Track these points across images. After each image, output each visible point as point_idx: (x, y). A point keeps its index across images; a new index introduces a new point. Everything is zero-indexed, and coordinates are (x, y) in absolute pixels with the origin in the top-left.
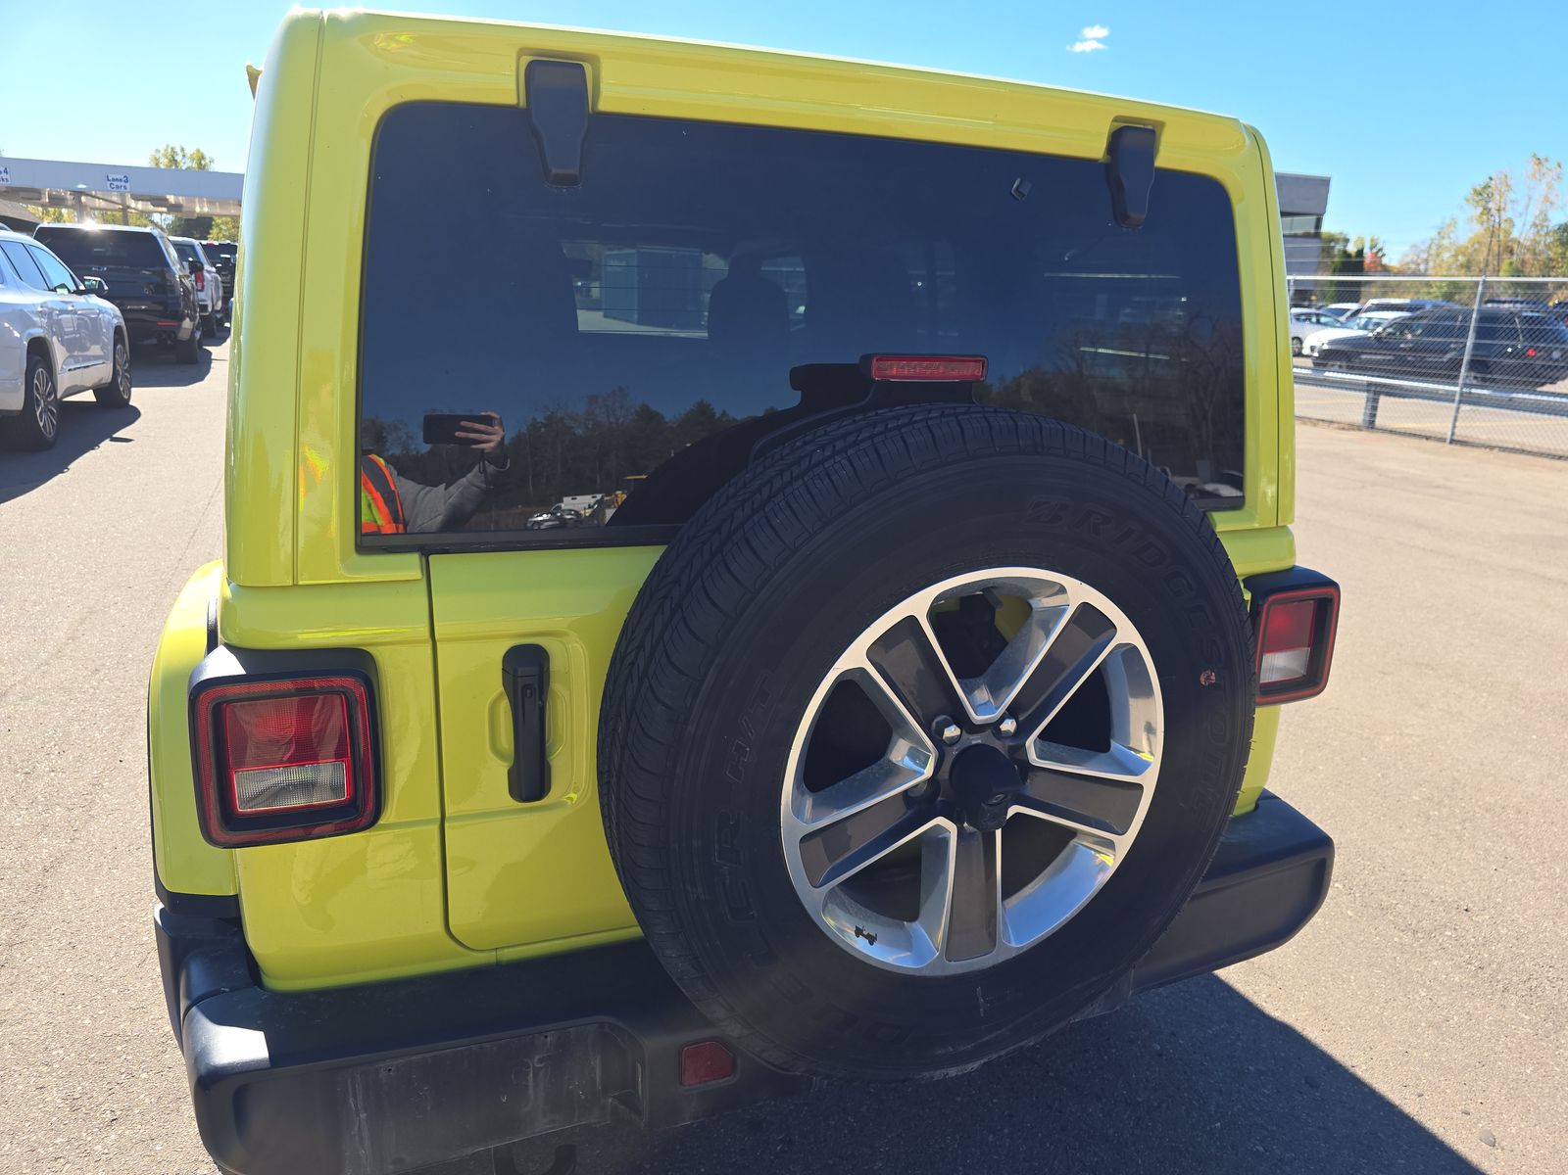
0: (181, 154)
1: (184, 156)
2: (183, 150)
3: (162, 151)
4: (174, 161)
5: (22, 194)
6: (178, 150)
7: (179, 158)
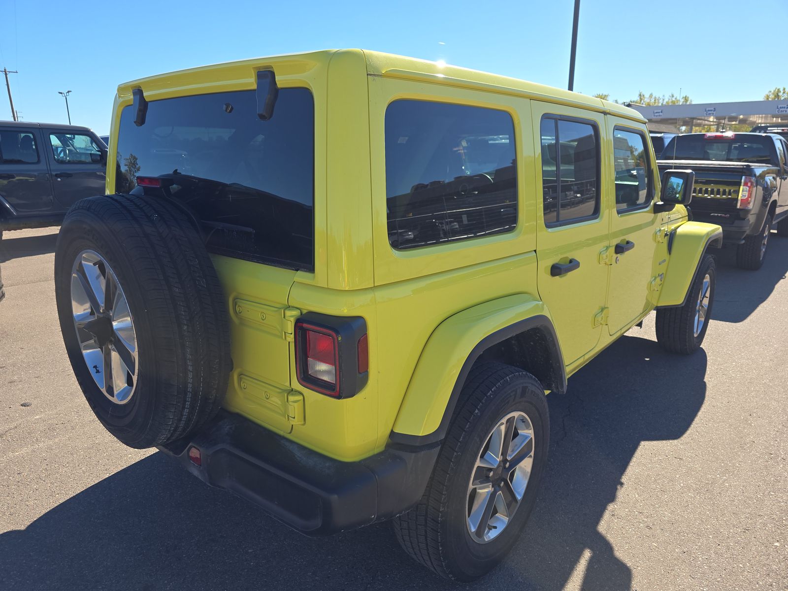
0: (782, 92)
1: (784, 93)
2: (784, 89)
3: (772, 92)
4: (777, 96)
5: (670, 121)
6: (781, 90)
7: (780, 94)
